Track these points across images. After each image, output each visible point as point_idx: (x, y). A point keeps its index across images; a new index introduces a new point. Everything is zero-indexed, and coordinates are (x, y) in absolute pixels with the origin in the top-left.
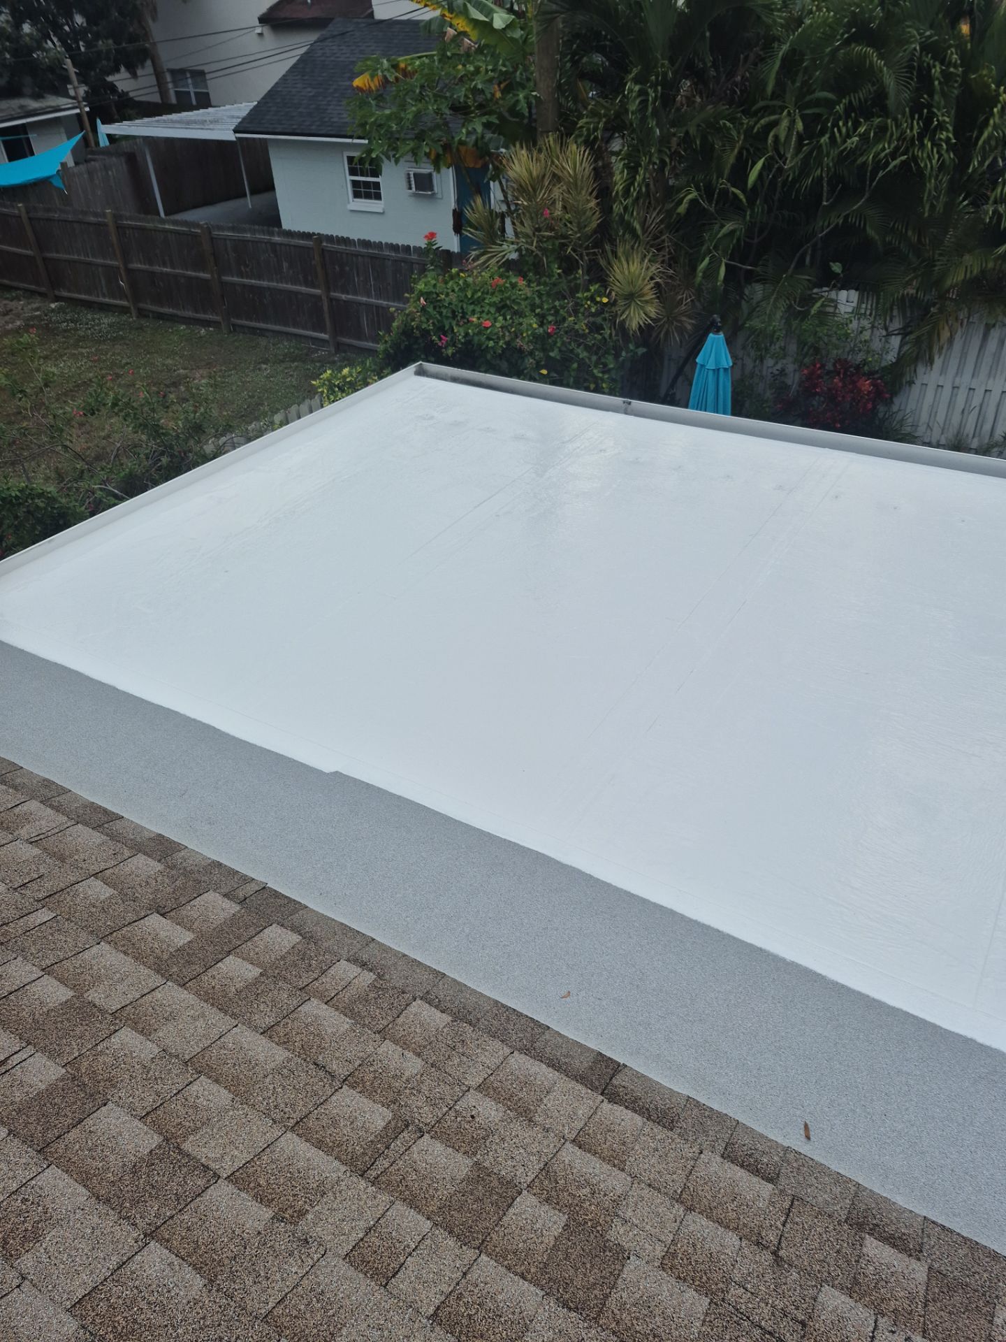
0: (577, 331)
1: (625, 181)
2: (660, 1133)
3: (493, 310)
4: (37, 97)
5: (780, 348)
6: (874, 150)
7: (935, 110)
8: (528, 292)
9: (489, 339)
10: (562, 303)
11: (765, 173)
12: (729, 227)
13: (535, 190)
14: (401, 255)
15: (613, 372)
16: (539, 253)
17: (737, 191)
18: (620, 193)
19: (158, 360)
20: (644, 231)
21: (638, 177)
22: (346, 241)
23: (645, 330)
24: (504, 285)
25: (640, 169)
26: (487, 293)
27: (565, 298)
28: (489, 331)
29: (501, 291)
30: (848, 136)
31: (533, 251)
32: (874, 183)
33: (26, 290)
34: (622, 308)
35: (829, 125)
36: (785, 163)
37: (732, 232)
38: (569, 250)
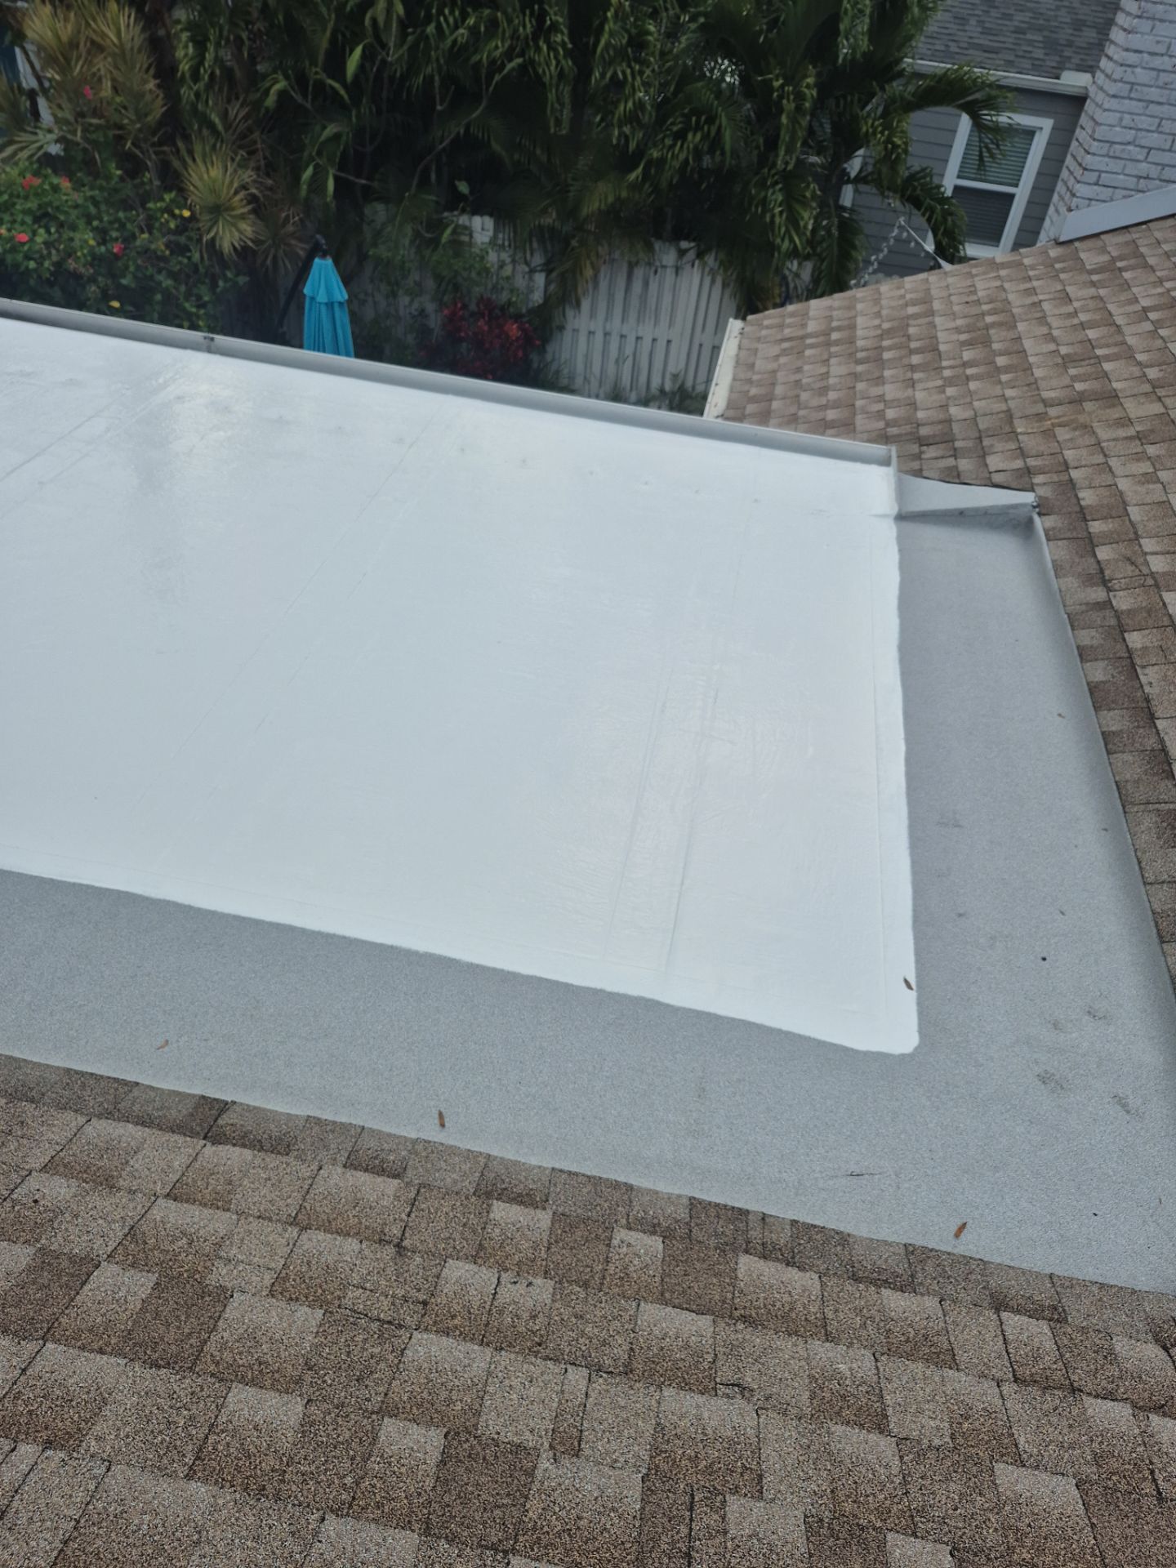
0: (155, 252)
1: (191, 59)
2: (272, 1160)
3: (29, 220)
5: (415, 282)
6: (488, 48)
7: (547, 7)
8: (77, 197)
9: (28, 258)
10: (128, 214)
11: (367, 65)
12: (331, 130)
13: (67, 60)
15: (210, 306)
16: (89, 147)
17: (336, 85)
18: (187, 75)
20: (227, 127)
21: (207, 55)
23: (244, 252)
24: (41, 186)
25: (209, 45)
26: (18, 196)
27: (132, 208)
28: (26, 248)
29: (37, 195)
30: (457, 27)
31: (78, 144)
32: (491, 89)
34: (209, 224)
35: (434, 11)
36: (388, 54)
37: (336, 137)
38: (129, 145)
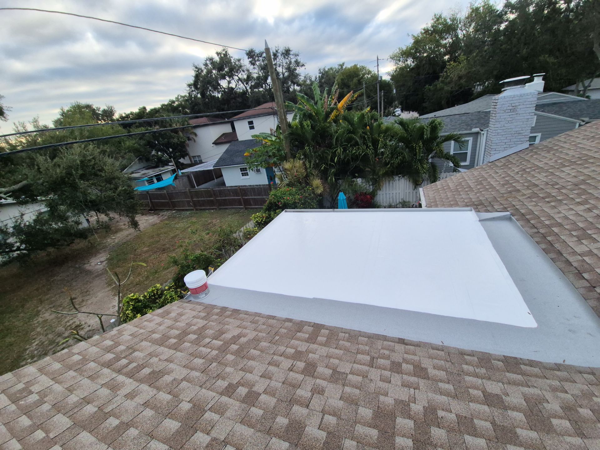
4: (163, 167)
6: (358, 152)
7: (368, 143)
12: (332, 171)
14: (259, 187)
17: (333, 164)
19: (203, 219)
20: (315, 174)
22: (245, 186)
32: (360, 159)
33: (166, 209)
35: (348, 149)
36: (341, 157)
